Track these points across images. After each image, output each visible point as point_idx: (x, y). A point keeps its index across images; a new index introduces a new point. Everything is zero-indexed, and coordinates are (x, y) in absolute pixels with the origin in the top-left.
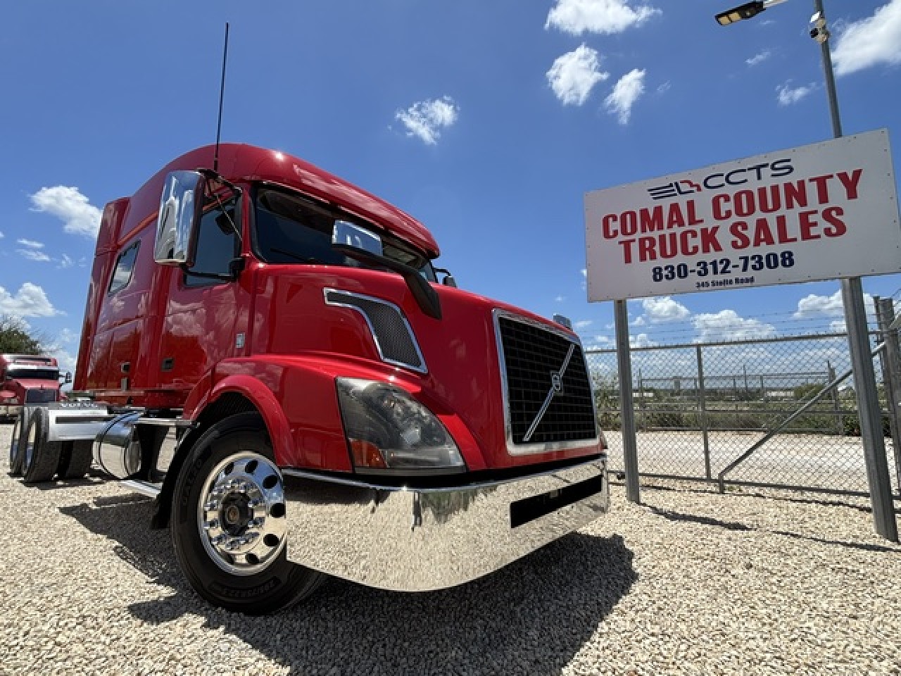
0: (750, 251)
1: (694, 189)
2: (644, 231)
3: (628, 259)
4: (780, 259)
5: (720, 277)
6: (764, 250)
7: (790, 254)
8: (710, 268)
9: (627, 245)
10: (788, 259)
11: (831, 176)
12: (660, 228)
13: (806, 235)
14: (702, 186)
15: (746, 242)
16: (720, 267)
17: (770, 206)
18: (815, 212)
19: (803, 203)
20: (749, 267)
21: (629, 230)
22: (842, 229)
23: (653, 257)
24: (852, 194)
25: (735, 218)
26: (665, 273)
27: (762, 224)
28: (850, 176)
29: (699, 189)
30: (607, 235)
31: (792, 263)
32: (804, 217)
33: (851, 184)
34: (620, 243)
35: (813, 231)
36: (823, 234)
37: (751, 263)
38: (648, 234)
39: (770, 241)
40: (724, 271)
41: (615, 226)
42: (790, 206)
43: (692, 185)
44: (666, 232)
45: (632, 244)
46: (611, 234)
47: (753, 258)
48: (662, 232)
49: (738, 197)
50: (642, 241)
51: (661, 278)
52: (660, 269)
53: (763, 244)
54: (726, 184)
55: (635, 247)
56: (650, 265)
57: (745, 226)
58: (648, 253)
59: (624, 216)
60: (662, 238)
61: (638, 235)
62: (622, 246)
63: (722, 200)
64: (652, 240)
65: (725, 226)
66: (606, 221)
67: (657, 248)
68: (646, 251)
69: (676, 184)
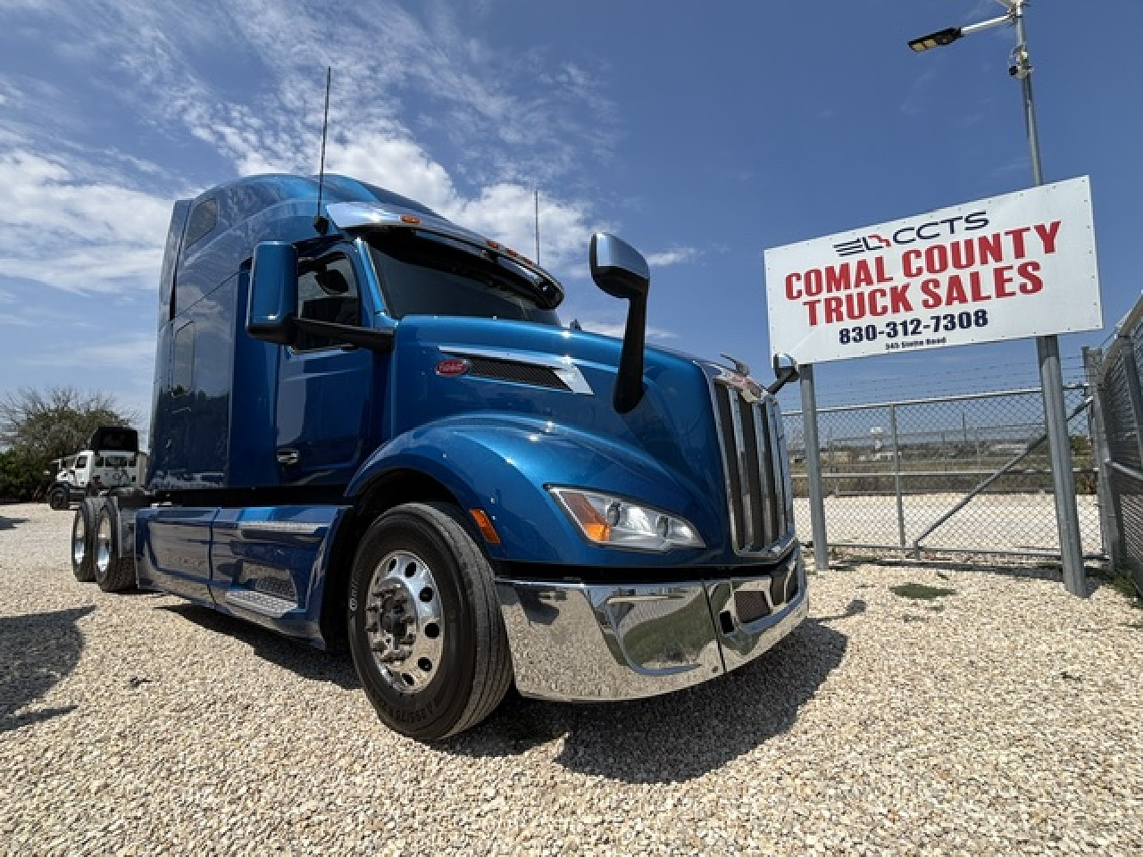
0: (942, 310)
1: (884, 244)
2: (829, 290)
3: (813, 321)
4: (973, 318)
5: (910, 338)
6: (956, 309)
7: (984, 312)
8: (900, 328)
9: (812, 305)
10: (982, 318)
11: (1028, 229)
12: (847, 287)
13: (1001, 293)
14: (892, 241)
15: (938, 301)
16: (910, 328)
17: (964, 262)
18: (1011, 268)
19: (998, 258)
20: (941, 327)
21: (814, 290)
22: (1038, 285)
23: (840, 318)
24: (1049, 248)
25: (926, 276)
26: (852, 335)
27: (955, 282)
28: (1048, 229)
29: (888, 244)
30: (790, 295)
31: (985, 322)
32: (999, 273)
33: (1048, 237)
34: (805, 304)
35: (1008, 288)
36: (1018, 291)
37: (943, 322)
38: (835, 294)
40: (914, 332)
41: (798, 285)
42: (984, 261)
43: (881, 240)
44: (854, 291)
45: (817, 305)
46: (795, 294)
47: (945, 318)
48: (848, 292)
49: (930, 252)
50: (828, 301)
51: (848, 341)
52: (847, 331)
53: (956, 303)
54: (917, 238)
55: (821, 310)
56: (837, 326)
57: (937, 284)
58: (834, 315)
59: (808, 275)
60: (849, 298)
61: (824, 295)
62: (807, 307)
63: (913, 256)
64: (839, 301)
66: (789, 280)
67: (844, 309)
68: (832, 312)
69: (864, 239)
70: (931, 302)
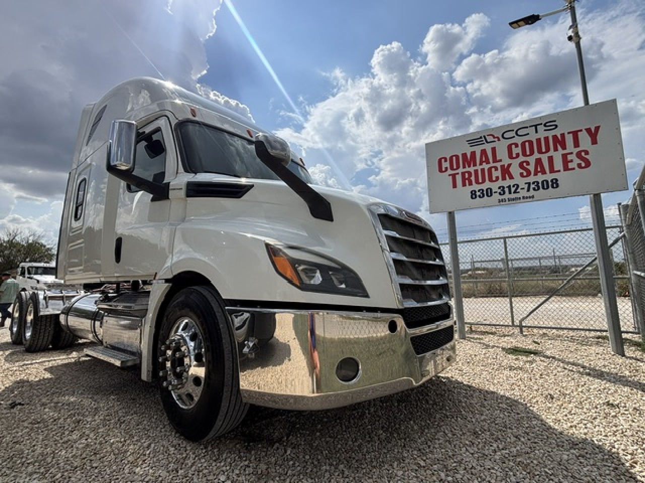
0: (531, 179)
1: (496, 139)
2: (464, 167)
3: (455, 186)
4: (550, 184)
5: (513, 196)
6: (540, 178)
7: (557, 180)
8: (507, 190)
9: (454, 176)
10: (555, 183)
11: (581, 131)
12: (475, 165)
13: (566, 168)
14: (501, 138)
15: (529, 173)
16: (513, 189)
17: (544, 150)
18: (572, 153)
19: (564, 148)
20: (531, 189)
21: (455, 167)
22: (588, 164)
23: (471, 184)
24: (594, 142)
25: (522, 158)
26: (478, 194)
27: (539, 162)
28: (593, 131)
29: (499, 140)
30: (441, 171)
31: (557, 186)
32: (564, 156)
33: (593, 135)
34: (450, 175)
35: (570, 165)
36: (576, 166)
37: (532, 186)
38: (467, 169)
39: (544, 172)
40: (515, 192)
41: (446, 165)
42: (556, 149)
43: (494, 137)
44: (479, 168)
45: (457, 176)
46: (444, 169)
47: (534, 183)
48: (475, 168)
49: (523, 144)
50: (463, 174)
51: (476, 197)
52: (475, 191)
53: (540, 174)
54: (516, 136)
55: (459, 179)
56: (469, 189)
57: (528, 164)
59: (451, 158)
60: (476, 171)
61: (461, 170)
62: (451, 177)
63: (513, 146)
64: (470, 173)
65: (515, 163)
66: (440, 161)
67: (473, 178)
68: (466, 181)
69: (484, 137)
70: (525, 174)
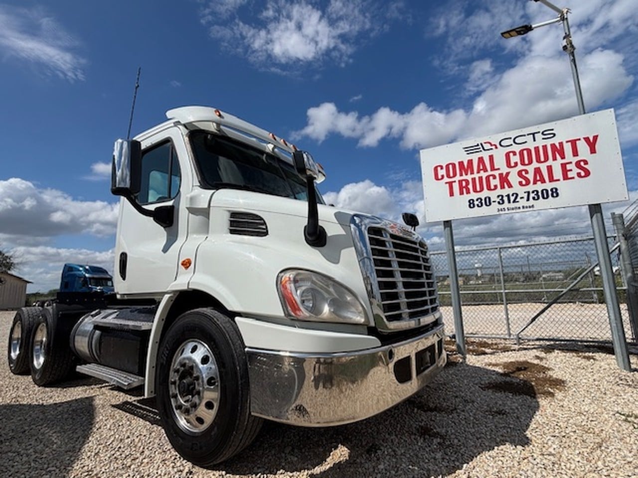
0: (531, 188)
1: (493, 147)
2: (461, 175)
3: (452, 194)
4: (550, 193)
5: (512, 205)
6: (539, 187)
7: (556, 189)
8: (505, 199)
10: (555, 193)
11: (579, 139)
12: (472, 173)
13: (566, 177)
14: (498, 146)
15: (528, 182)
16: (512, 199)
17: (542, 159)
18: (571, 163)
19: (563, 157)
20: (531, 198)
21: (451, 175)
22: (587, 173)
24: (593, 151)
25: (520, 167)
26: (476, 203)
27: (538, 171)
28: (591, 139)
29: (496, 148)
30: (437, 178)
31: (557, 195)
32: (564, 166)
33: (592, 144)
34: (446, 183)
35: (570, 175)
36: (576, 176)
37: (532, 195)
39: (543, 181)
40: (514, 201)
41: (441, 172)
42: (555, 159)
43: (491, 145)
45: (454, 184)
46: (440, 177)
47: (533, 192)
48: (473, 176)
49: (521, 152)
50: (460, 182)
51: (474, 206)
52: (473, 200)
53: (539, 183)
54: (513, 144)
55: (456, 187)
56: (467, 197)
57: (527, 172)
58: (464, 190)
59: (447, 166)
61: (458, 178)
62: (448, 185)
63: (511, 155)
64: (467, 181)
66: (436, 170)
67: (470, 187)
69: (481, 144)
70: (524, 182)
